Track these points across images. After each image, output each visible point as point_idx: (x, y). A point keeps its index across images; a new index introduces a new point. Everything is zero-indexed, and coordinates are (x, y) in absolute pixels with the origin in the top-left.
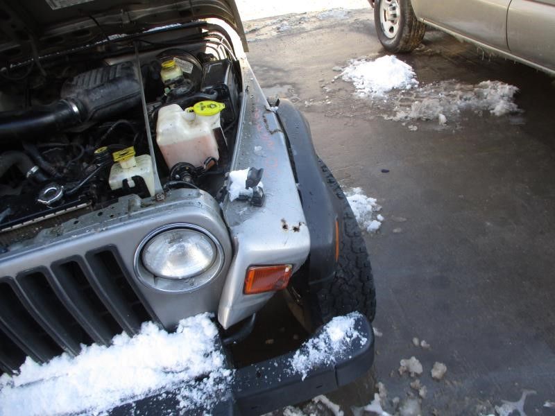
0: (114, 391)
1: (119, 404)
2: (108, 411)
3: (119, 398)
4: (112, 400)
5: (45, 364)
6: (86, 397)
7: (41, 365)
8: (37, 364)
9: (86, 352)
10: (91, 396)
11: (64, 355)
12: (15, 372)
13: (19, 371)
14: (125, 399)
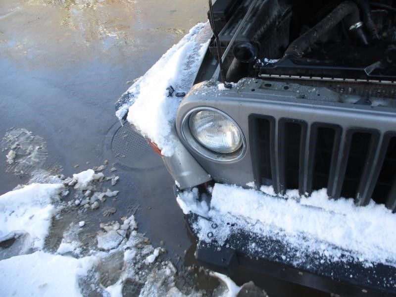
0: (381, 249)
1: (383, 262)
2: (373, 263)
3: (386, 258)
4: (379, 256)
5: (333, 200)
6: (357, 241)
7: (330, 199)
8: (328, 197)
9: (372, 208)
10: (360, 243)
11: (351, 201)
12: (307, 194)
13: (310, 195)
14: (391, 262)
